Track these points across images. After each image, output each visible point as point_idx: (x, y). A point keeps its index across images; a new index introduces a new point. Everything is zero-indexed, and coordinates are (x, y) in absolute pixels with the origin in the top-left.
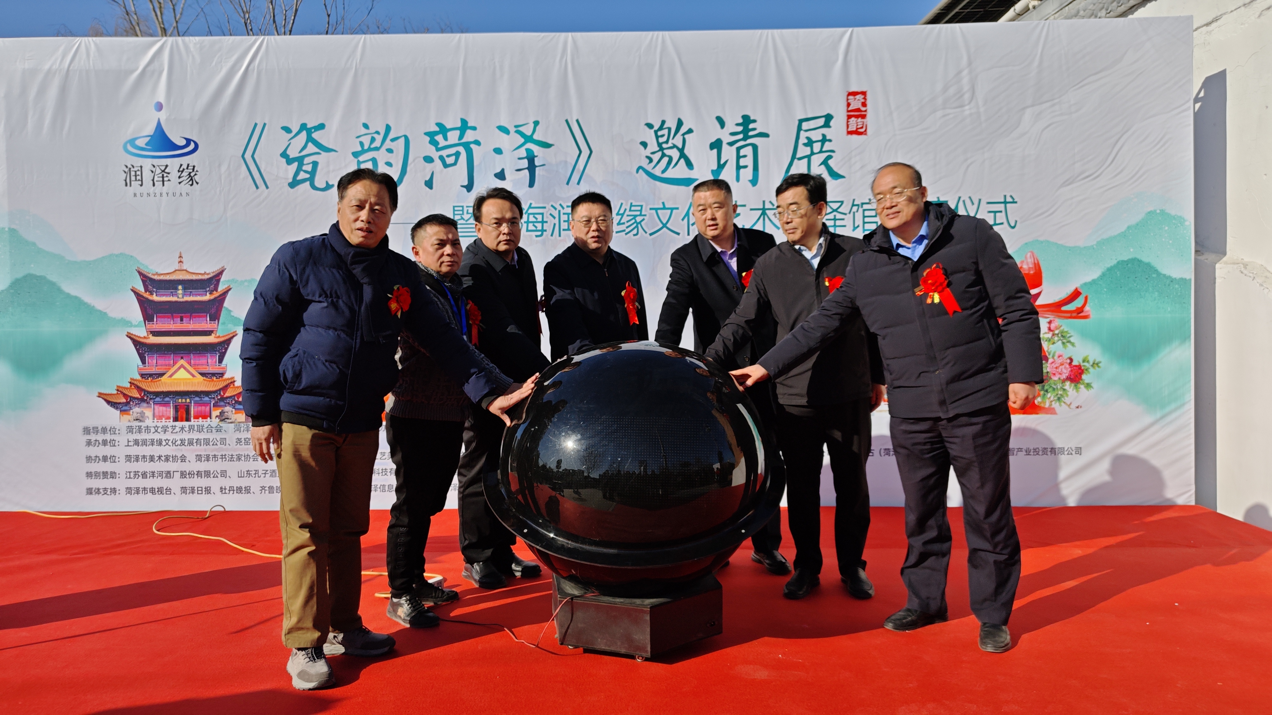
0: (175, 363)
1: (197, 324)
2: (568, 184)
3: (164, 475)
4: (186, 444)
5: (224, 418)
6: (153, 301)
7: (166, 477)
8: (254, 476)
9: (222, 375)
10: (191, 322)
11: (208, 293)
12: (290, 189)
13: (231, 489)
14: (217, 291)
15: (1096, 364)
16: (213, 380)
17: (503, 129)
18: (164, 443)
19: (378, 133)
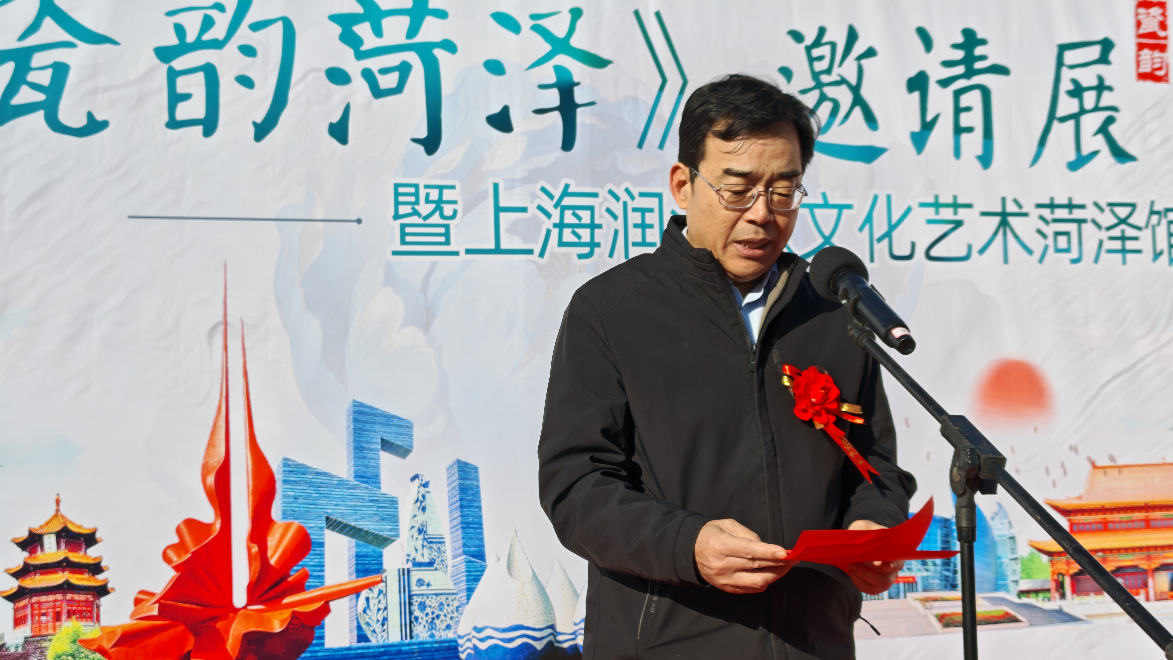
17: (507, 22)
19: (220, 7)
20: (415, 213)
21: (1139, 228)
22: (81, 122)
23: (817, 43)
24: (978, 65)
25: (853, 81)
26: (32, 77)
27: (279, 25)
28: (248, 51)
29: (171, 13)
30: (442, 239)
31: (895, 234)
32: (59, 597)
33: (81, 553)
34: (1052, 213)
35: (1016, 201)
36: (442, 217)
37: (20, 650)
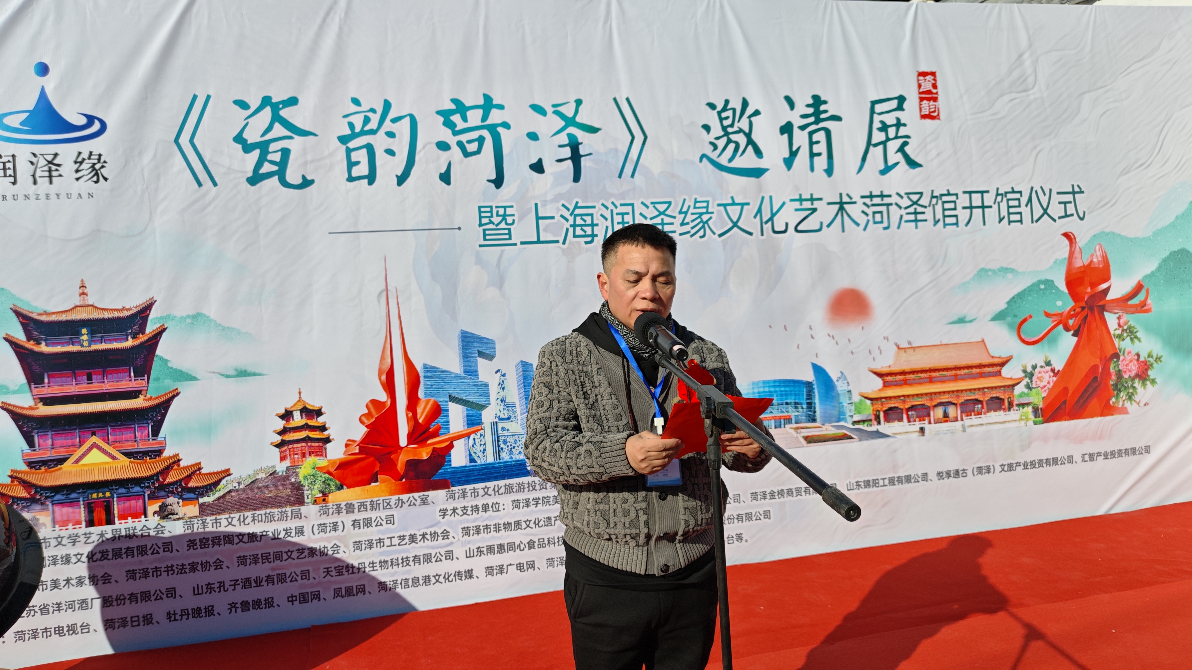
0: (82, 443)
1: (115, 383)
2: (620, 176)
3: (77, 606)
4: (110, 557)
5: (166, 513)
6: (41, 354)
7: (81, 608)
8: (218, 590)
9: (159, 452)
10: (106, 381)
11: (129, 338)
12: (249, 186)
13: (185, 613)
14: (143, 333)
15: (1158, 359)
16: (146, 461)
17: (538, 109)
18: (74, 560)
19: (373, 111)
20: (491, 222)
21: (925, 207)
22: (298, 181)
23: (724, 109)
24: (823, 116)
25: (747, 130)
26: (270, 157)
27: (408, 119)
28: (391, 135)
29: (345, 116)
30: (507, 237)
31: (775, 219)
32: (304, 444)
33: (315, 420)
34: (871, 200)
35: (848, 195)
36: (507, 224)
37: (284, 474)
